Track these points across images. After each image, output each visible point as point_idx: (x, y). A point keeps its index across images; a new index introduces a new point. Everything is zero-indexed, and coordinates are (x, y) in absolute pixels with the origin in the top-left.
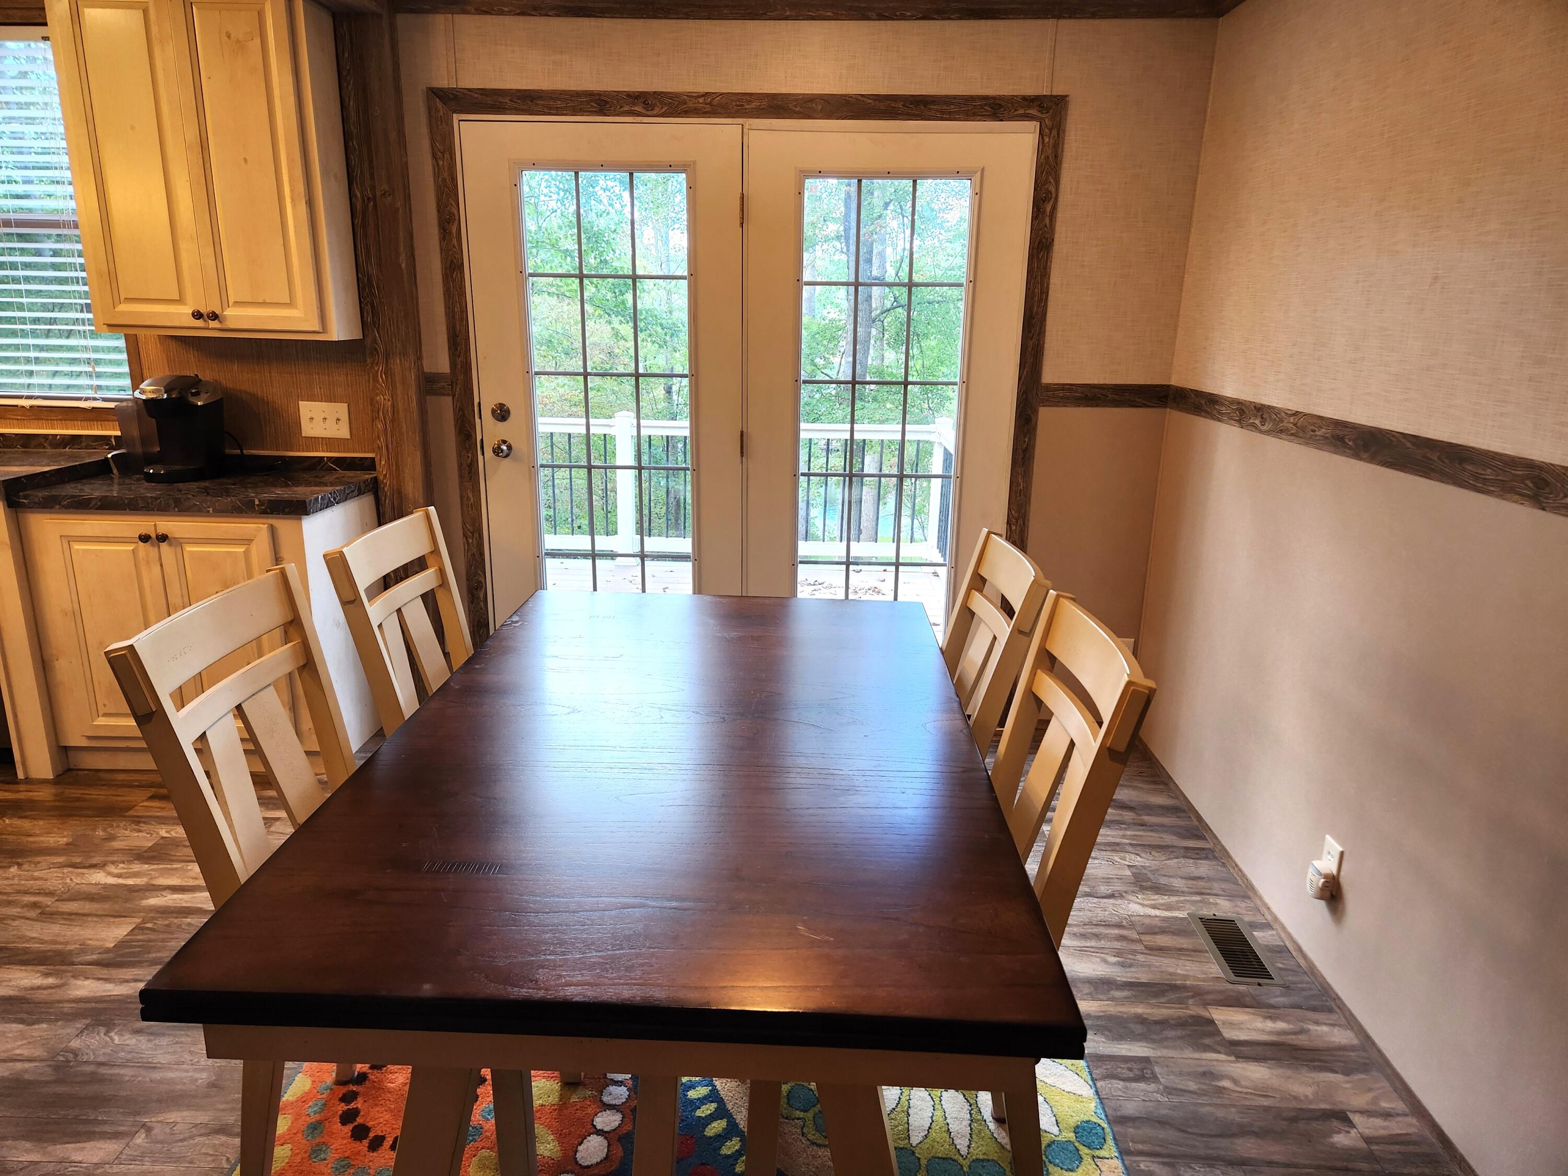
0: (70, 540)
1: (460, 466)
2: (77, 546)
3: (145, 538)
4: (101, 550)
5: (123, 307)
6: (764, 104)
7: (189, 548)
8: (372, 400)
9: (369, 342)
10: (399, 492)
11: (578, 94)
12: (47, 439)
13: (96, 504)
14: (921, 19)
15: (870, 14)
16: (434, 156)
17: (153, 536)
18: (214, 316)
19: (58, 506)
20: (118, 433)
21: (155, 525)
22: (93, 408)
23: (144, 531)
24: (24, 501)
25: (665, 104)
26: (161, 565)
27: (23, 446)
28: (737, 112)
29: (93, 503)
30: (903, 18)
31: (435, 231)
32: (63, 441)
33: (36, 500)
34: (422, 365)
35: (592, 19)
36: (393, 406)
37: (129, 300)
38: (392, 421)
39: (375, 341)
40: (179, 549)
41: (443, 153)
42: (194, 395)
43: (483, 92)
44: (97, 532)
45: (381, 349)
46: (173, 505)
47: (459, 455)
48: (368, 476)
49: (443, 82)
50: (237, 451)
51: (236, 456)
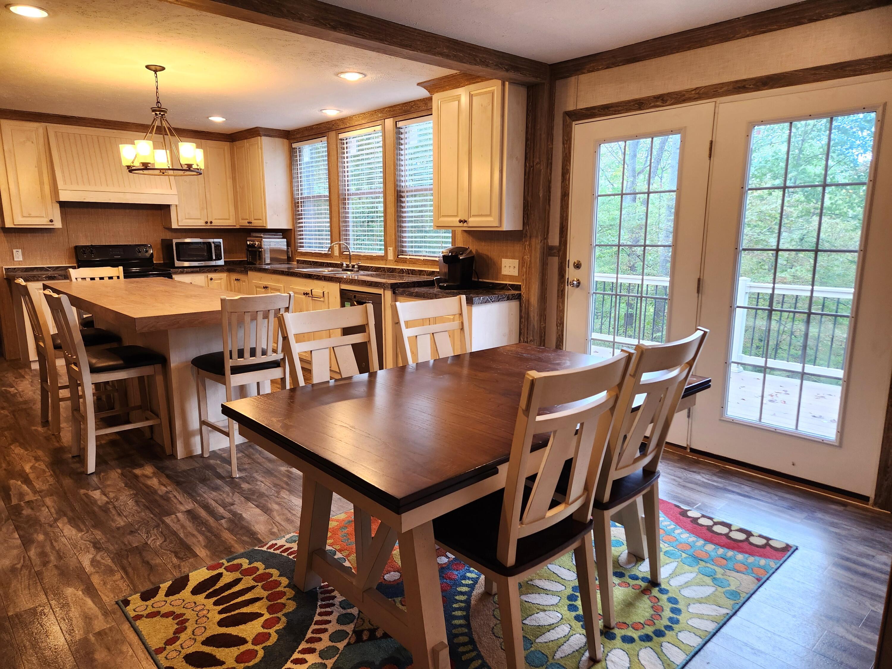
1: (558, 290)
5: (441, 219)
6: (731, 87)
8: (523, 258)
9: (524, 231)
10: (528, 301)
11: (629, 102)
14: (840, 15)
15: (803, 20)
16: (563, 144)
18: (465, 221)
19: (405, 295)
20: (438, 270)
24: (397, 292)
25: (674, 98)
28: (713, 95)
29: (414, 294)
30: (827, 17)
31: (560, 178)
33: (400, 291)
34: (547, 242)
35: (640, 62)
36: (530, 261)
37: (443, 216)
38: (529, 268)
39: (527, 231)
41: (567, 141)
42: (461, 254)
43: (587, 109)
45: (528, 235)
47: (559, 286)
48: (517, 292)
49: (571, 107)
50: (476, 280)
51: (476, 281)
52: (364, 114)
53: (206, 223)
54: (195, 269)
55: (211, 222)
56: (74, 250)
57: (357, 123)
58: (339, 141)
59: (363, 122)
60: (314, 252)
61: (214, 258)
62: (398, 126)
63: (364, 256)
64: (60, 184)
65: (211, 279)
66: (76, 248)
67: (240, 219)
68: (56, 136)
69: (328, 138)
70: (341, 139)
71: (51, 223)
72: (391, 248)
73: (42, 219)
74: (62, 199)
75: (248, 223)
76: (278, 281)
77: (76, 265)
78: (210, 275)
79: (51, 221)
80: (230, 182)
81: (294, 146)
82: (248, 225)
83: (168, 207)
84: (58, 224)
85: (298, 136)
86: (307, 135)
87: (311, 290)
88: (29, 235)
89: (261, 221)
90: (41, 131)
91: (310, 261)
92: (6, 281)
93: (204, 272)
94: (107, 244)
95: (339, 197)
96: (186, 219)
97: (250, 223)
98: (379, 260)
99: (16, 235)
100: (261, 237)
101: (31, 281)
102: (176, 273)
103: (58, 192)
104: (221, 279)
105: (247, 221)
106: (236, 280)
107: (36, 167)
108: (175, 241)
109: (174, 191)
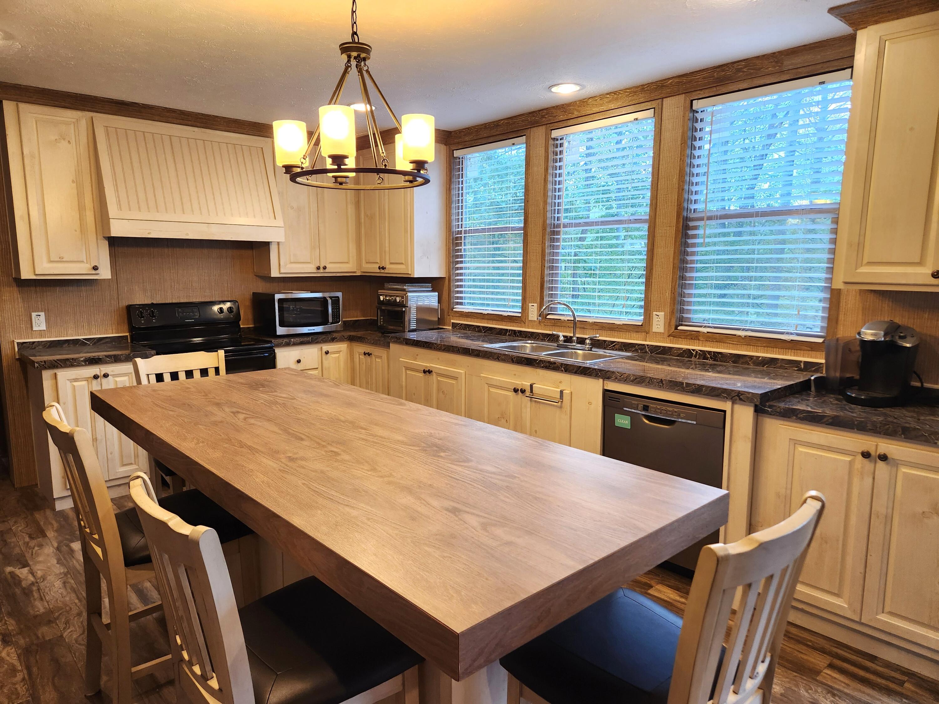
0: (796, 442)
2: (801, 449)
3: (866, 455)
4: (821, 456)
5: (864, 270)
7: (904, 470)
12: (752, 359)
13: (827, 421)
17: (873, 453)
19: (794, 417)
20: (823, 361)
21: (877, 446)
22: (791, 340)
23: (865, 449)
24: (769, 409)
26: (874, 478)
27: (734, 362)
29: (825, 419)
32: (763, 361)
33: (778, 410)
37: (868, 264)
40: (895, 469)
42: (901, 337)
44: (823, 442)
46: (900, 433)
50: (918, 384)
51: (917, 388)
52: (615, 93)
53: (318, 268)
54: (305, 339)
55: (325, 268)
56: (125, 311)
57: (595, 110)
58: (551, 142)
59: (612, 106)
60: (486, 312)
61: (330, 320)
62: (694, 108)
63: (595, 324)
64: (112, 210)
65: (327, 353)
66: (129, 308)
67: (364, 261)
68: (108, 134)
69: (527, 139)
70: (554, 139)
71: (94, 272)
72: (662, 314)
73: (82, 265)
74: (115, 233)
75: (379, 268)
76: (453, 364)
77: (127, 334)
78: (326, 347)
79: (95, 268)
80: (351, 210)
81: (457, 154)
82: (378, 271)
83: (266, 245)
84: (105, 273)
85: (467, 139)
86: (485, 135)
87: (531, 386)
88: (58, 289)
89: (402, 266)
90: (83, 124)
91: (479, 327)
92: (18, 363)
93: (317, 343)
94: (174, 301)
95: (544, 229)
96: (291, 263)
97: (383, 268)
98: (629, 331)
99: (38, 289)
100: (404, 290)
101: (62, 367)
102: (280, 345)
103: (109, 221)
104: (338, 352)
105: (377, 266)
106: (365, 354)
107: (73, 182)
108: (277, 296)
109: (280, 222)
